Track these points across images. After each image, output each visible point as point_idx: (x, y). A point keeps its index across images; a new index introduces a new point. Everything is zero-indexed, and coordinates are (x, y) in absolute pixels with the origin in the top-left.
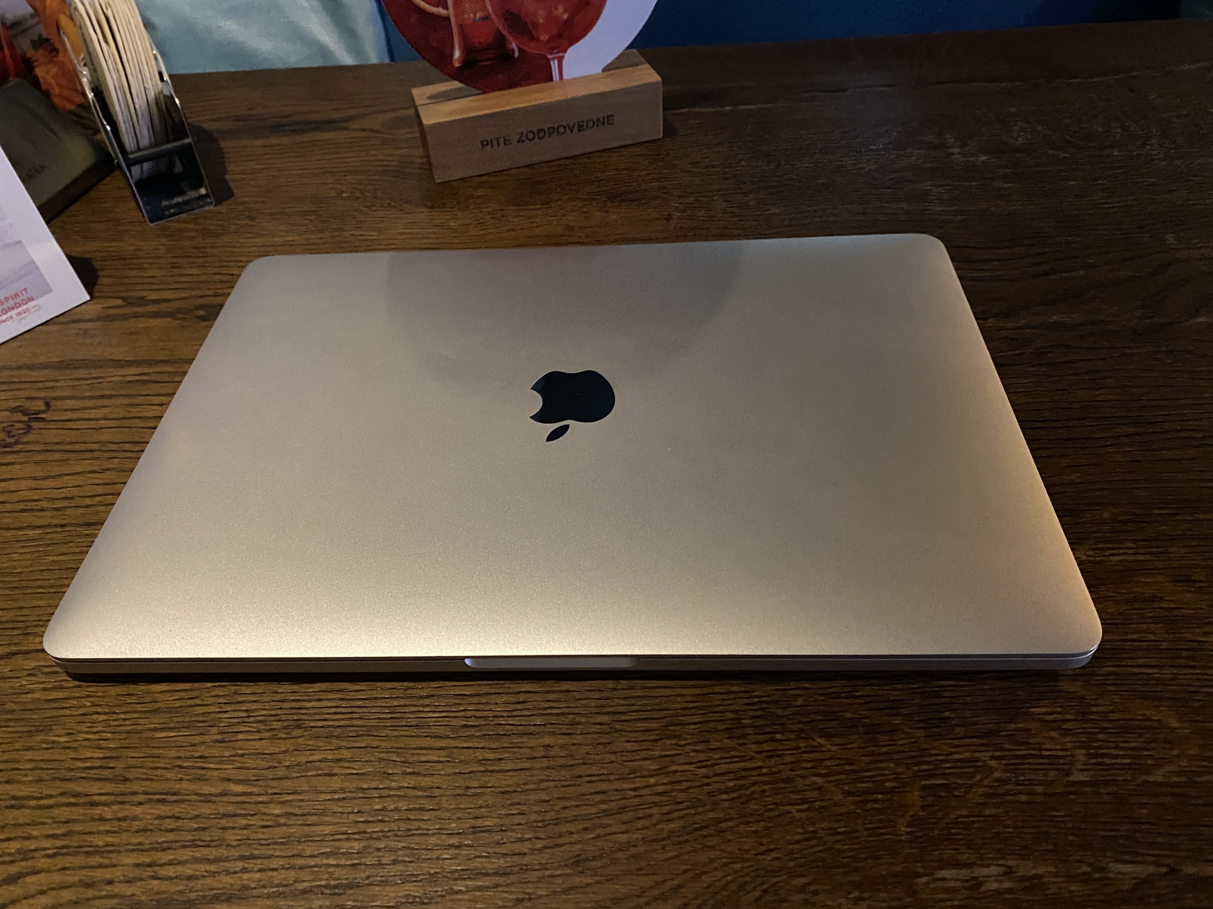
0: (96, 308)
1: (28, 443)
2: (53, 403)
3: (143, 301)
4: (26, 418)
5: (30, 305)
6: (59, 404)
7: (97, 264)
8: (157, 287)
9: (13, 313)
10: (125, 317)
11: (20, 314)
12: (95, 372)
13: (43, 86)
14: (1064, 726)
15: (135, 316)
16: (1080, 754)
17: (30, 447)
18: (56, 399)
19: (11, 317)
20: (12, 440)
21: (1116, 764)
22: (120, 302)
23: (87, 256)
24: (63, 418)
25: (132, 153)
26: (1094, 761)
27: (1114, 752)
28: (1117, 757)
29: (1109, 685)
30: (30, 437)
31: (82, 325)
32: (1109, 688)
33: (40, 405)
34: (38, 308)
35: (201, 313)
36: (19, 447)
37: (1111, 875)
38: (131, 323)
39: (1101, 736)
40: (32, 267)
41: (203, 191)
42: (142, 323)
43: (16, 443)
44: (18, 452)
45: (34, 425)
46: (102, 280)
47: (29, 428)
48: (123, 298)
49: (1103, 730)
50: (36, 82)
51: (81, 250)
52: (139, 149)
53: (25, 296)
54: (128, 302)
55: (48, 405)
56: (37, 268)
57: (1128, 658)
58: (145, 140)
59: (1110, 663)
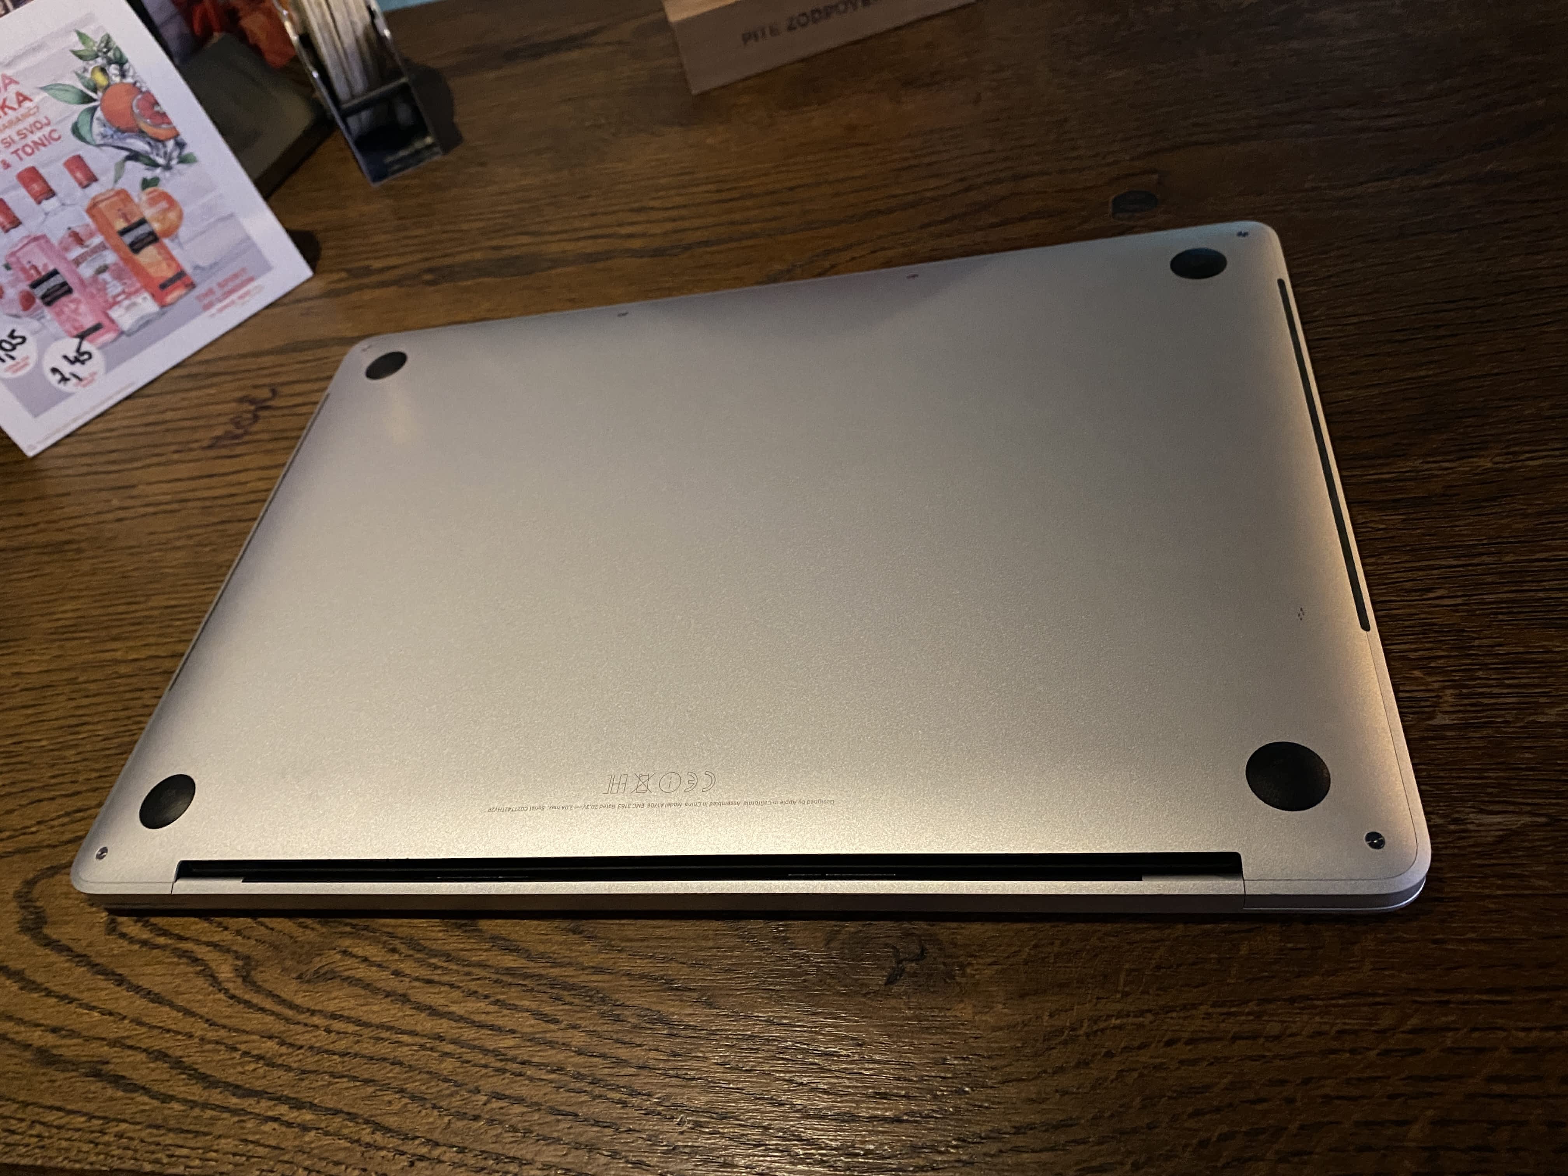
0: (320, 285)
1: (257, 433)
2: (280, 389)
3: (368, 271)
4: (252, 408)
5: (250, 287)
6: (286, 390)
7: (319, 237)
8: (381, 254)
9: (234, 297)
10: (349, 291)
11: (241, 297)
12: (320, 353)
13: (251, 40)
14: (1433, 665)
15: (360, 288)
16: (1449, 696)
17: (258, 437)
18: (283, 384)
19: (233, 302)
20: (240, 431)
21: (1496, 704)
22: (343, 275)
23: (308, 228)
24: (289, 404)
25: (347, 102)
26: (1466, 701)
27: (1496, 690)
28: (1499, 696)
29: (1501, 613)
30: (256, 428)
31: (306, 305)
32: (1501, 617)
33: (266, 393)
34: (260, 289)
35: (428, 277)
36: (247, 438)
37: (1471, 827)
38: (354, 297)
39: (1480, 674)
40: (247, 244)
41: (429, 140)
42: (367, 295)
43: (246, 433)
44: (247, 443)
45: (262, 413)
46: (325, 253)
47: (256, 418)
48: (348, 271)
49: (1485, 667)
50: (242, 36)
51: (300, 223)
52: (353, 97)
53: (244, 278)
54: (353, 273)
55: (274, 392)
56: (254, 245)
57: (1532, 581)
58: (359, 85)
59: (1506, 589)
